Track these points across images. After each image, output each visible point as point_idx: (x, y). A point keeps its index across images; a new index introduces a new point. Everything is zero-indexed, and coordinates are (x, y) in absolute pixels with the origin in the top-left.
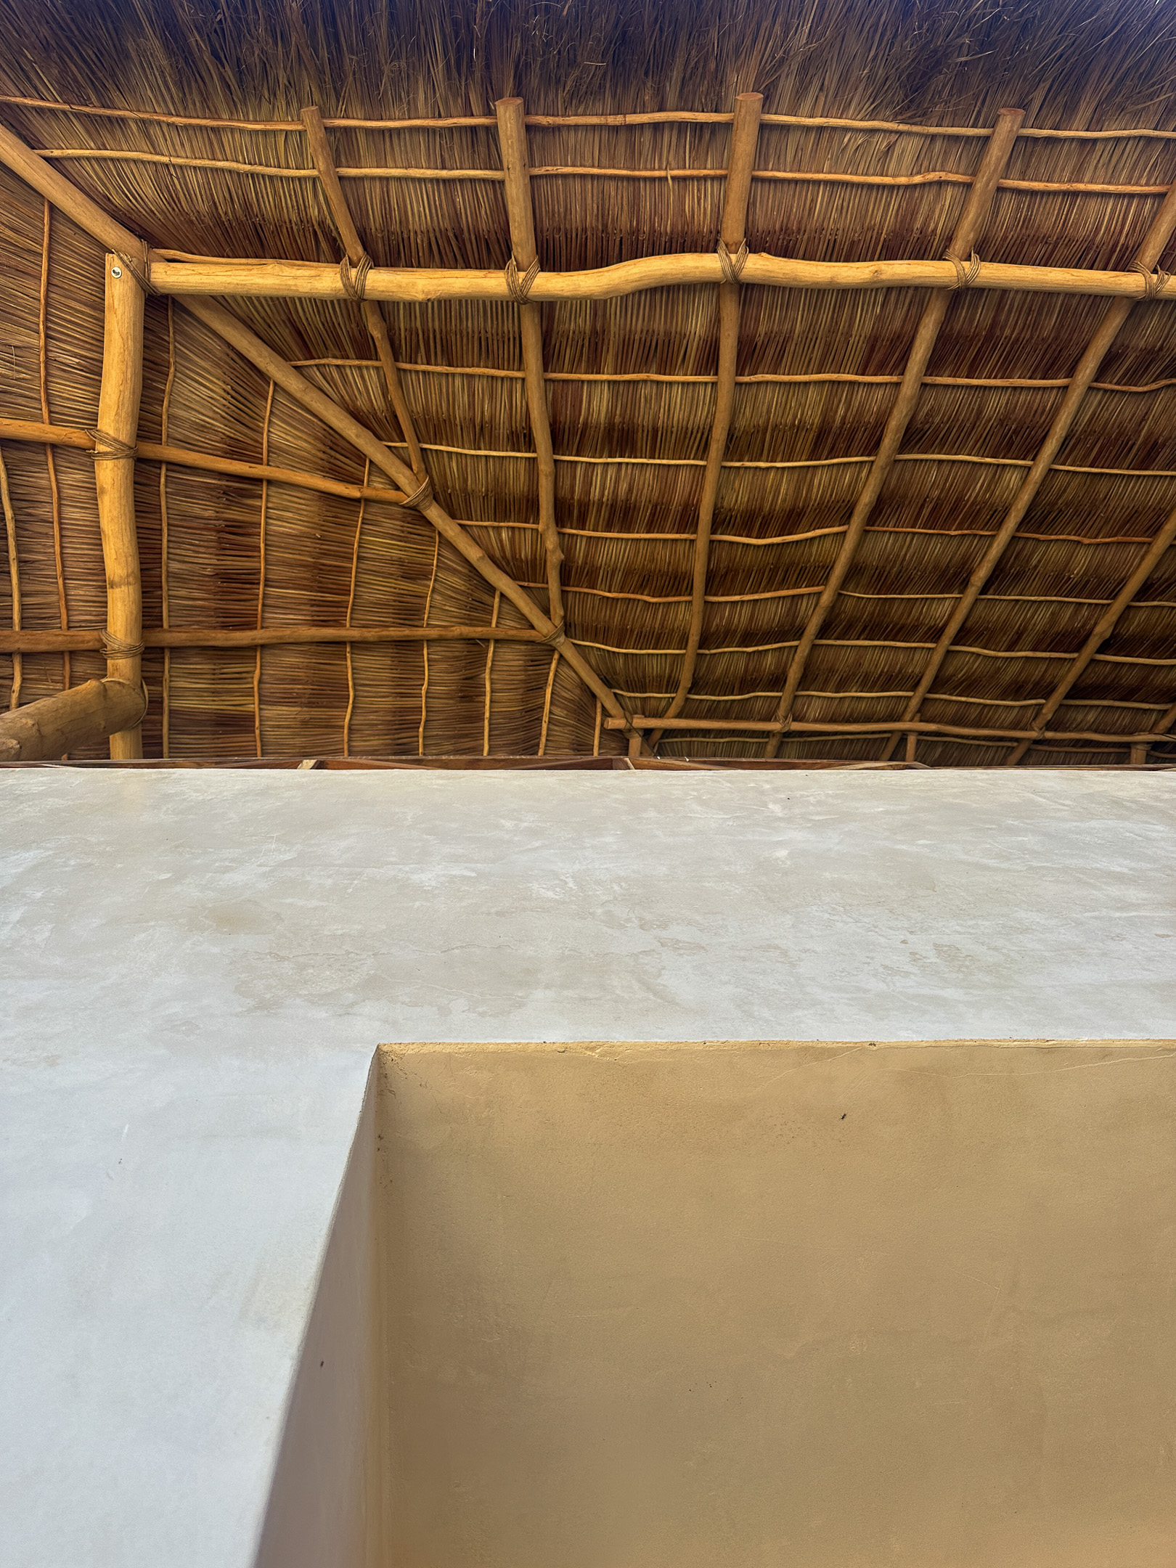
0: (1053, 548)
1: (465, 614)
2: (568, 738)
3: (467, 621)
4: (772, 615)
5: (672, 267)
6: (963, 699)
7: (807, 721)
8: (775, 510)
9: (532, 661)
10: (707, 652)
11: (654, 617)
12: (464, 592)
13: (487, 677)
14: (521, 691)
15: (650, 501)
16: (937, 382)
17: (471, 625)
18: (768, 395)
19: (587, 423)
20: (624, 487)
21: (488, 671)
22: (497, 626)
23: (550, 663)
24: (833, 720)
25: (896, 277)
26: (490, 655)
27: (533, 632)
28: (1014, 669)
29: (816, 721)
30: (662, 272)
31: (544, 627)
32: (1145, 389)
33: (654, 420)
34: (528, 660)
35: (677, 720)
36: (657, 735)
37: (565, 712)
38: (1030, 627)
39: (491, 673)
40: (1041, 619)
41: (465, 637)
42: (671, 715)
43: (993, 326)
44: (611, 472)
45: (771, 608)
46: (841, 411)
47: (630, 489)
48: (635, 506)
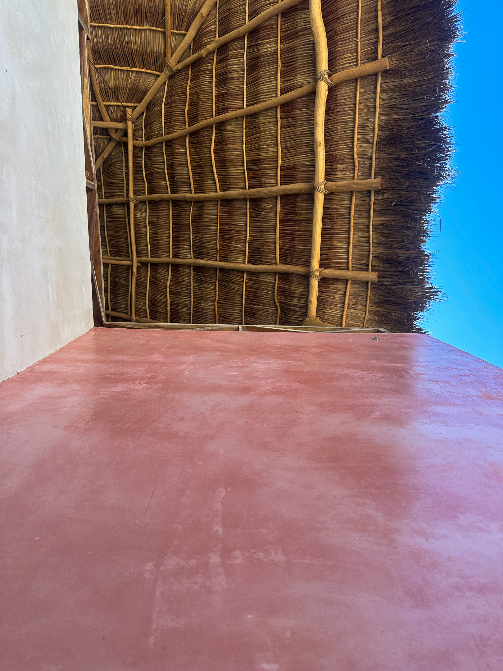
0: (212, 291)
1: (176, 11)
2: (120, 84)
3: (173, 11)
4: (181, 173)
5: (323, 47)
6: (148, 282)
7: (135, 213)
8: (226, 152)
9: (156, 57)
10: (164, 149)
11: (178, 115)
12: (187, 10)
13: (148, 27)
14: (141, 50)
15: (228, 90)
16: (278, 205)
17: (171, 14)
18: (272, 127)
19: (260, 45)
20: (234, 75)
21: (150, 28)
22: (172, 33)
23: (156, 71)
24: (136, 225)
25: (318, 154)
26: (158, 29)
27: (169, 55)
28: (162, 298)
29: (135, 216)
30: (320, 42)
31: (172, 61)
32: (276, 298)
33: (261, 77)
34: (156, 54)
35: (132, 145)
36: (124, 139)
37: (133, 81)
38: (180, 297)
39: (149, 29)
40: (183, 300)
41: (165, 8)
42: (134, 142)
43: (300, 221)
44: (240, 67)
45: (184, 172)
46: (265, 166)
47: (233, 78)
48: (227, 84)
